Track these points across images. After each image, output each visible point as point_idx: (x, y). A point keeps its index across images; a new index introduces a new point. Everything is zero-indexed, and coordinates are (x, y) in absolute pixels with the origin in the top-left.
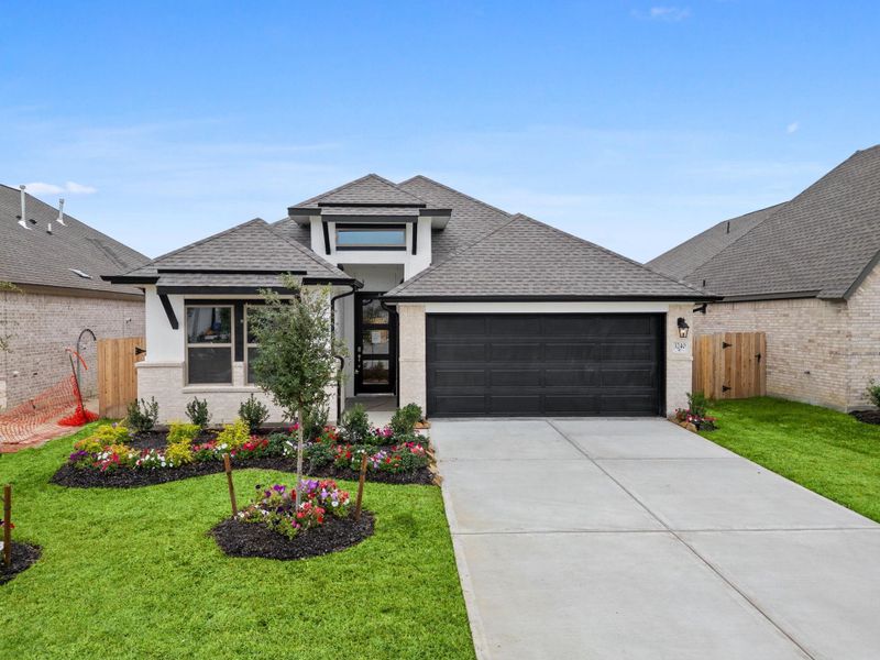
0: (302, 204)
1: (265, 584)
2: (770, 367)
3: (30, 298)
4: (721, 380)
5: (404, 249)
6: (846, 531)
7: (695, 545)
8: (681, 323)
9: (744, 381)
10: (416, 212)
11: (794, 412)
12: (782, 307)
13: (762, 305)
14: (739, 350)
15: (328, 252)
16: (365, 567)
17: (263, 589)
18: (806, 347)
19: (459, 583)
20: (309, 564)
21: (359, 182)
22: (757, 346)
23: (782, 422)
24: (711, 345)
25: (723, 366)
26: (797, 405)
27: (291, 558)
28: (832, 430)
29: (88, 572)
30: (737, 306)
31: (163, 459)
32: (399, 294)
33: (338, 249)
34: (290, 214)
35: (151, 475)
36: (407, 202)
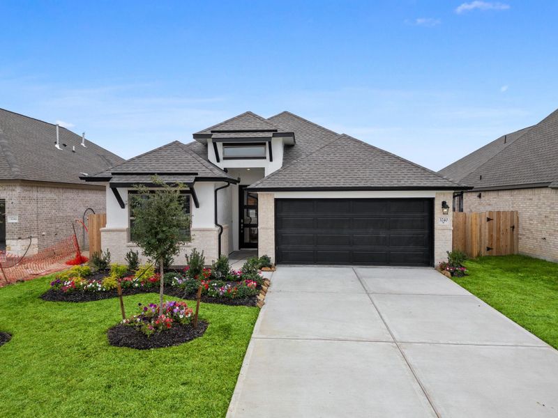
0: (201, 132)
1: (123, 363)
2: (521, 235)
3: (53, 189)
4: (486, 243)
5: (265, 158)
6: (519, 347)
7: (406, 352)
8: (444, 205)
9: (502, 243)
10: (270, 135)
11: (533, 265)
12: (528, 194)
13: (516, 192)
14: (499, 222)
15: (218, 160)
16: (186, 356)
17: (119, 367)
18: (543, 221)
19: (239, 369)
20: (153, 353)
21: (240, 117)
22: (512, 221)
23: (521, 272)
24: (478, 220)
25: (487, 234)
26: (537, 260)
27: (145, 348)
28: (553, 278)
29: (30, 351)
30: (501, 193)
31: (100, 286)
32: (257, 187)
33: (224, 159)
34: (194, 138)
35: (92, 295)
36: (266, 129)
